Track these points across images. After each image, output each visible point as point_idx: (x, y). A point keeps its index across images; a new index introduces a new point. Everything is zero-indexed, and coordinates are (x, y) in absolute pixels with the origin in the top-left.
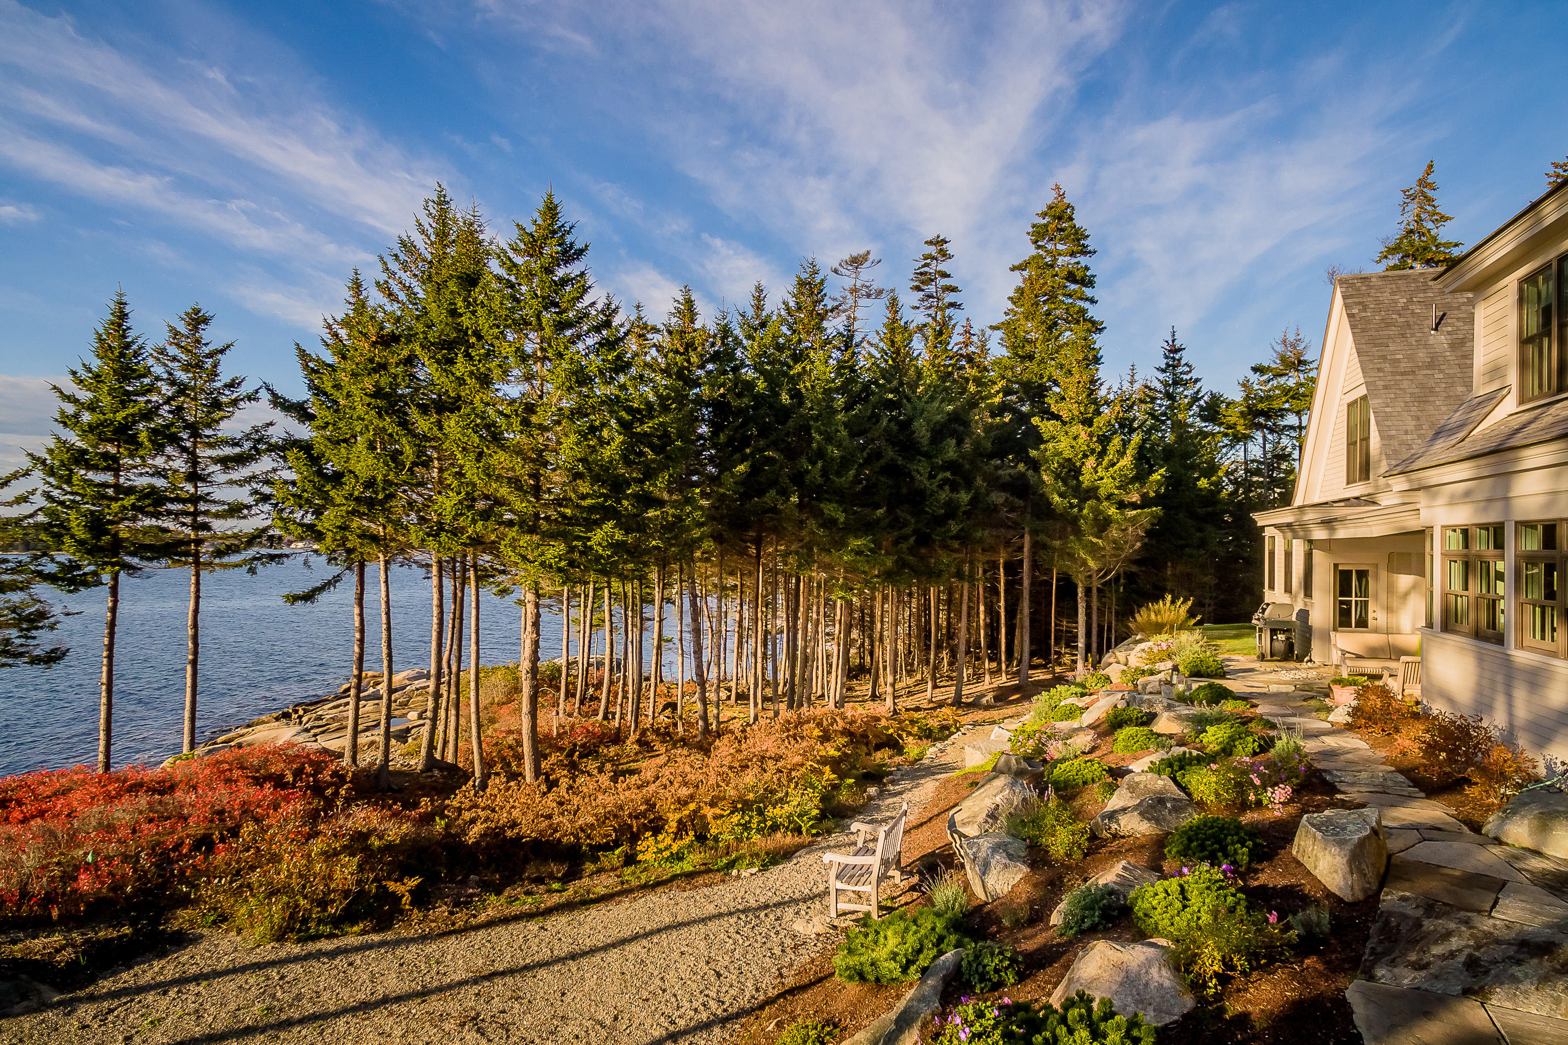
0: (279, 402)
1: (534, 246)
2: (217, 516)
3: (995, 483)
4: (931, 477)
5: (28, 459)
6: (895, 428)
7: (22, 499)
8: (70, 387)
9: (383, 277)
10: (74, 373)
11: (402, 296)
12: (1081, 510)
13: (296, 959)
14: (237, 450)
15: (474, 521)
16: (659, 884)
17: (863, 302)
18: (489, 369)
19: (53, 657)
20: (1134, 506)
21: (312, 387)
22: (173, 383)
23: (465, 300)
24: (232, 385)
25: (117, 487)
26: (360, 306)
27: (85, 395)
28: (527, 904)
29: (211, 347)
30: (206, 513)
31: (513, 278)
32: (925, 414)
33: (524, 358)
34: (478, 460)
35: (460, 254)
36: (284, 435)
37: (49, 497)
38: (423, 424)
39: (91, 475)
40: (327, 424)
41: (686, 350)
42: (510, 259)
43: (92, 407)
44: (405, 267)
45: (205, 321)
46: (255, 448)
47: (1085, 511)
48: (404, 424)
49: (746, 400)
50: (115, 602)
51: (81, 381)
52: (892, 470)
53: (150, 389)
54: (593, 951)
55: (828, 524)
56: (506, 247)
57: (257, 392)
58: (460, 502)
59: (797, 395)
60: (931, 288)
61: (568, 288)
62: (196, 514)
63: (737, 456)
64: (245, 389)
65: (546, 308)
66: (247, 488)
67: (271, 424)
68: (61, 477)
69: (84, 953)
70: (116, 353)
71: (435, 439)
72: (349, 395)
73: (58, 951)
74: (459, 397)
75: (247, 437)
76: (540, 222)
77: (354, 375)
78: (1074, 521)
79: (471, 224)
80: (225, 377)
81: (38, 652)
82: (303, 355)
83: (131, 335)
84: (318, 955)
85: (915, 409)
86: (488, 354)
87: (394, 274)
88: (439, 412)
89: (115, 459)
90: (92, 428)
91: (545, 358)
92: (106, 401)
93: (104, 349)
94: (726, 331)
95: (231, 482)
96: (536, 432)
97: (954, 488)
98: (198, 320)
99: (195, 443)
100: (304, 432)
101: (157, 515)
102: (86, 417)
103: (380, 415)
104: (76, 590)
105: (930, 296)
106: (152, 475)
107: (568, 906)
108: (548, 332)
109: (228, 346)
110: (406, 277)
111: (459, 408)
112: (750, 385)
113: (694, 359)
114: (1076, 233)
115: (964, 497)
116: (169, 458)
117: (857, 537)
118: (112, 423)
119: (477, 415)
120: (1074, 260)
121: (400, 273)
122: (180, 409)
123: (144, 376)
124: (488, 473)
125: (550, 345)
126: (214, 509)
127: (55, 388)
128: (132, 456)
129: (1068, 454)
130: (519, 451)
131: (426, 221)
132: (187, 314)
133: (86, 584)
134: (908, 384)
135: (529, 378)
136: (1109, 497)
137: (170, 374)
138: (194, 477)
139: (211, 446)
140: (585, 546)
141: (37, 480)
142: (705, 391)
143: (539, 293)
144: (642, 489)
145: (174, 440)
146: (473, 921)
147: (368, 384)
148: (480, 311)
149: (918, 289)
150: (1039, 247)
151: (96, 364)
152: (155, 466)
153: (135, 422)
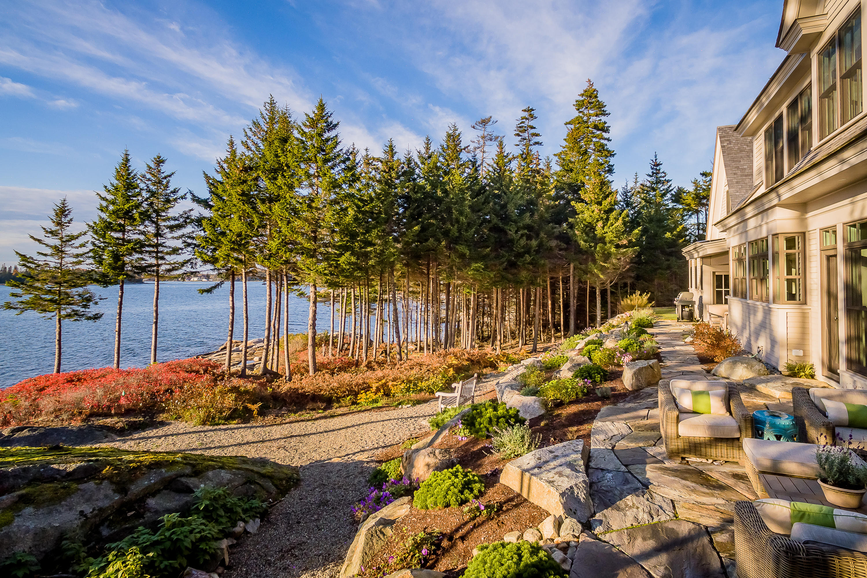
0: (197, 200)
1: (313, 123)
2: (168, 253)
3: (550, 235)
4: (516, 232)
5: (87, 226)
6: (498, 207)
7: (83, 245)
8: (104, 194)
9: (245, 139)
10: (106, 187)
11: (253, 148)
12: (596, 248)
13: (211, 430)
14: (177, 222)
15: (286, 252)
16: (365, 410)
17: (488, 143)
18: (293, 182)
19: (96, 317)
20: (625, 246)
21: (211, 192)
22: (149, 191)
23: (282, 149)
24: (174, 192)
25: (123, 239)
26: (233, 153)
27: (110, 197)
28: (307, 416)
29: (165, 174)
30: (161, 252)
31: (304, 139)
32: (514, 201)
33: (309, 176)
34: (288, 225)
35: (280, 128)
36: (198, 215)
37: (93, 244)
38: (262, 208)
39: (112, 234)
40: (220, 208)
41: (389, 170)
42: (302, 130)
43: (113, 203)
44: (255, 134)
45: (163, 162)
46: (185, 221)
47: (598, 249)
48: (254, 208)
49: (419, 195)
50: (122, 293)
51: (109, 191)
52: (495, 229)
53: (139, 194)
54: (333, 430)
55: (462, 256)
56: (301, 124)
57: (185, 195)
58: (280, 243)
59: (445, 192)
60: (526, 135)
61: (329, 143)
62: (157, 252)
63: (414, 222)
64: (180, 194)
65: (319, 153)
66: (180, 241)
67: (192, 210)
68: (101, 235)
69: (127, 424)
70: (125, 178)
71: (268, 215)
72: (230, 195)
73: (117, 423)
74: (279, 195)
75: (181, 216)
76: (316, 112)
77: (232, 185)
78: (592, 254)
79: (285, 114)
80: (171, 189)
81: (89, 315)
82: (207, 177)
83: (131, 169)
84: (220, 430)
85: (508, 198)
86: (292, 175)
87: (250, 137)
88: (270, 202)
89: (123, 226)
90: (114, 212)
91: (319, 176)
92: (120, 200)
93: (119, 176)
94: (409, 161)
95: (173, 238)
96: (314, 211)
97: (529, 238)
98: (160, 162)
99: (158, 219)
100: (206, 213)
101: (141, 253)
102: (111, 207)
103: (244, 204)
104: (107, 286)
105: (525, 139)
106: (139, 234)
107: (325, 417)
108: (320, 164)
109: (173, 174)
110: (255, 138)
111: (279, 200)
112: (423, 187)
113: (393, 175)
114: (599, 104)
115: (534, 243)
116: (146, 226)
117: (476, 263)
118: (123, 210)
119: (287, 204)
120: (598, 119)
121: (253, 137)
122: (152, 203)
123: (136, 188)
124: (293, 230)
125: (321, 170)
126: (166, 250)
127: (98, 194)
128: (131, 225)
129: (589, 220)
130: (306, 220)
131: (265, 112)
132: (155, 158)
133: (111, 283)
134: (505, 185)
135: (311, 185)
136: (611, 242)
137: (148, 187)
138: (158, 235)
139: (164, 220)
140: (337, 264)
141: (89, 237)
142: (399, 190)
143: (316, 145)
144: (365, 238)
145: (149, 217)
146: (284, 421)
147: (239, 189)
148: (289, 155)
149: (518, 135)
150: (580, 112)
151: (115, 182)
152: (139, 230)
153: (132, 210)
